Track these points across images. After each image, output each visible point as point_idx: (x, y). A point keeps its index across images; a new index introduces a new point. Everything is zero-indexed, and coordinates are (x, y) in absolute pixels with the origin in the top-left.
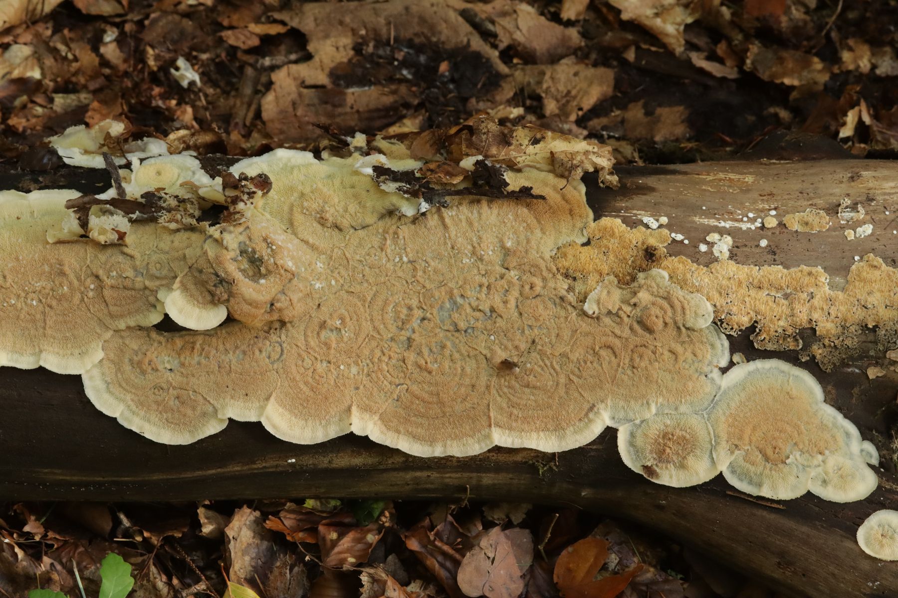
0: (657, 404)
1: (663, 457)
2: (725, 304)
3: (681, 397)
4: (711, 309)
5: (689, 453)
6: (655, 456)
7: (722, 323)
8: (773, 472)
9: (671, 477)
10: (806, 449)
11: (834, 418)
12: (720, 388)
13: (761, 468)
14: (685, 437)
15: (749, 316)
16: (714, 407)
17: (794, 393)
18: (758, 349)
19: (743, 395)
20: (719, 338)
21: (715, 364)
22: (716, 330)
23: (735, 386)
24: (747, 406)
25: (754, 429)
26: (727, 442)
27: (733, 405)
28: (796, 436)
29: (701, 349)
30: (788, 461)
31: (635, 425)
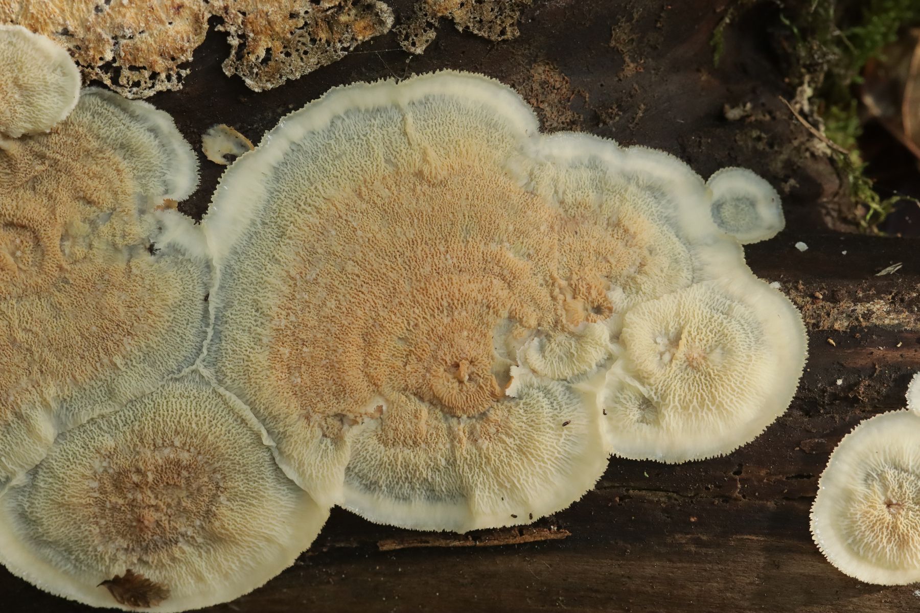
0: (46, 406)
1: (148, 536)
2: (92, 17)
3: (107, 351)
4: (57, 49)
5: (215, 496)
6: (123, 543)
7: (117, 72)
8: (485, 444)
9: (200, 578)
10: (550, 318)
11: (594, 164)
12: (208, 266)
13: (443, 446)
14: (178, 463)
15: (185, 13)
16: (218, 335)
17: (437, 164)
18: (265, 92)
19: (287, 254)
20: (133, 117)
21: (160, 201)
22: (109, 100)
23: (252, 236)
24: (316, 282)
25: (369, 341)
26: (308, 418)
27: (271, 301)
28: (504, 294)
29: (96, 176)
30: (511, 391)
31: (20, 490)
